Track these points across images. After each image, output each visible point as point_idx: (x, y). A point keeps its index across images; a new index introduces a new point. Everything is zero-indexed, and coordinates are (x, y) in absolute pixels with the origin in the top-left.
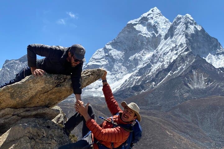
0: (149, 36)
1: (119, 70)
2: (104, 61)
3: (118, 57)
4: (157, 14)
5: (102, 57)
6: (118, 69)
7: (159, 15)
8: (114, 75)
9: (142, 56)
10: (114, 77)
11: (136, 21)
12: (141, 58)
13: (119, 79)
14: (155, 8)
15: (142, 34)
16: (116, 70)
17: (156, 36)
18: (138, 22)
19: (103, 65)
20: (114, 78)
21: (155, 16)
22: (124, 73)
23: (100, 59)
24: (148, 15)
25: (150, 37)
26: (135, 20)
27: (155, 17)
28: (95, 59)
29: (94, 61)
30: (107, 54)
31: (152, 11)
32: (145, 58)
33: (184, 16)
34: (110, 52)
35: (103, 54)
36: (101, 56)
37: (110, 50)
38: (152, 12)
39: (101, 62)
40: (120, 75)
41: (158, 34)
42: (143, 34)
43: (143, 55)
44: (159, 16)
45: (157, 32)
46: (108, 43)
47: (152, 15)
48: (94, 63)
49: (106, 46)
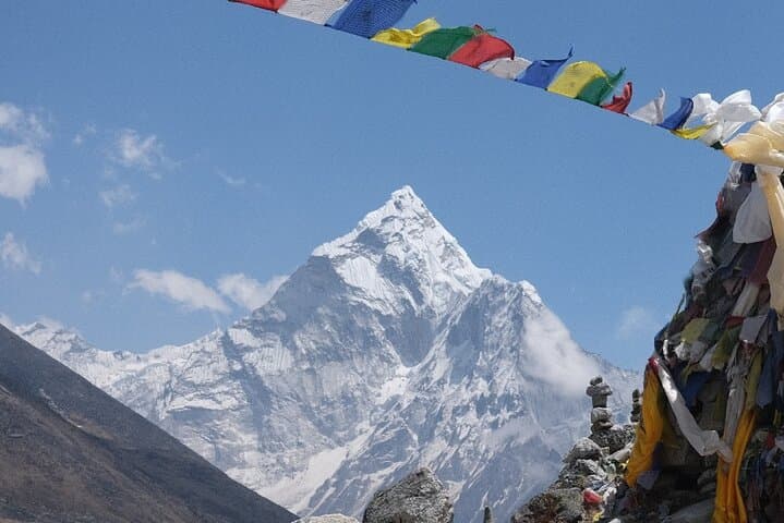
0: (391, 311)
1: (290, 436)
2: (226, 393)
3: (281, 383)
4: (415, 218)
5: (218, 378)
6: (285, 430)
7: (421, 221)
8: (273, 451)
9: (369, 387)
10: (274, 461)
11: (343, 246)
12: (366, 392)
13: (293, 470)
14: (407, 190)
15: (365, 301)
16: (278, 432)
17: (414, 311)
18: (348, 251)
19: (225, 412)
20: (273, 465)
21: (409, 230)
22: (310, 447)
23: (212, 386)
24: (385, 221)
25: (394, 314)
26: (339, 241)
27: (409, 233)
28: (192, 384)
29: (191, 395)
30: (237, 367)
31: (398, 205)
32: (379, 395)
33: (515, 285)
34: (250, 357)
35: (223, 365)
36: (215, 372)
37: (248, 349)
38: (396, 212)
39: (218, 397)
40: (297, 455)
41: (423, 307)
42: (371, 301)
43: (372, 384)
44: (423, 225)
45: (419, 298)
46: (236, 323)
47: (397, 226)
48: (191, 400)
49: (232, 332)
